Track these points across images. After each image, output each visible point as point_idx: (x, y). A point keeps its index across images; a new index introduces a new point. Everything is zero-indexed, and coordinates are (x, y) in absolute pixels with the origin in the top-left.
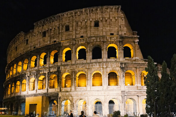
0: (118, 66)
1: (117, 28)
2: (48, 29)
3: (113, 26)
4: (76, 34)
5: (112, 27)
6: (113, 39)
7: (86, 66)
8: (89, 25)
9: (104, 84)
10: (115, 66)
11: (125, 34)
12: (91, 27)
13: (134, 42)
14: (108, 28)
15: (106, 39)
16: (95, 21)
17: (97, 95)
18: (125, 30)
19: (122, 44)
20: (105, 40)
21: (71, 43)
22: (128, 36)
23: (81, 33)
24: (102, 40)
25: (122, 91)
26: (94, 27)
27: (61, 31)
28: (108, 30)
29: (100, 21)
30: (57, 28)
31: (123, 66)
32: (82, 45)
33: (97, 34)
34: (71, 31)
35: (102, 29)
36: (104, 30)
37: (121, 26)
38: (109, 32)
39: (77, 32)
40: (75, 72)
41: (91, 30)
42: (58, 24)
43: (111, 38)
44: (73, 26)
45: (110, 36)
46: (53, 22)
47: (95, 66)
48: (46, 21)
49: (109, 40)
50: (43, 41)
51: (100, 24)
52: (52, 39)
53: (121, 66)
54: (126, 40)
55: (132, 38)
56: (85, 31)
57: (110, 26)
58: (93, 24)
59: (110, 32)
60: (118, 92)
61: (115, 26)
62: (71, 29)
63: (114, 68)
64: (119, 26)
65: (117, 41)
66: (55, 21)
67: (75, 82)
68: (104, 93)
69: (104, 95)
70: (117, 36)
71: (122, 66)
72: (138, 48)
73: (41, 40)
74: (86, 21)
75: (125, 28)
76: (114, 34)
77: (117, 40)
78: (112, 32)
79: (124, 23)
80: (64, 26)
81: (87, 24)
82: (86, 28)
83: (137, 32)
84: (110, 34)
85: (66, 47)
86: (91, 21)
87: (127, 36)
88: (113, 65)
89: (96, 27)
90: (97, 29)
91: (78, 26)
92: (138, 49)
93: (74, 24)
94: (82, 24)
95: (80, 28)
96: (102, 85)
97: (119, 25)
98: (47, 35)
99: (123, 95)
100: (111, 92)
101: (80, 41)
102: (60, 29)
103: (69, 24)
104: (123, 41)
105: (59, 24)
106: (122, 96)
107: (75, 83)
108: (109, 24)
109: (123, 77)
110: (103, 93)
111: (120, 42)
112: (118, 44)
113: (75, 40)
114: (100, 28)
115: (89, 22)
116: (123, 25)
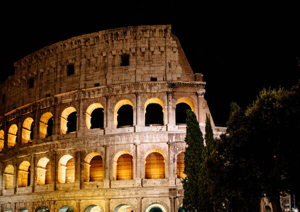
0: (163, 141)
1: (163, 68)
2: (38, 72)
3: (156, 65)
4: (86, 80)
5: (153, 65)
6: (156, 88)
7: (102, 141)
8: (110, 62)
9: (136, 177)
10: (158, 141)
11: (178, 78)
12: (113, 66)
13: (197, 94)
14: (146, 68)
15: (142, 89)
16: (121, 56)
17: (122, 197)
18: (179, 72)
19: (172, 98)
20: (140, 91)
21: (76, 99)
22: (185, 82)
23: (94, 78)
24: (134, 91)
25: (170, 190)
26: (120, 67)
27: (59, 76)
28: (147, 72)
29: (131, 55)
30: (52, 71)
31: (174, 140)
32: (96, 101)
33: (125, 80)
34: (78, 75)
35: (134, 69)
36: (138, 71)
37: (172, 64)
38: (148, 75)
39: (87, 77)
40: (81, 154)
41: (115, 72)
42: (54, 62)
43: (150, 86)
44: (81, 65)
45: (150, 83)
46: (47, 60)
47: (118, 141)
48: (33, 58)
49: (148, 91)
50: (29, 96)
51: (132, 60)
52: (43, 90)
53: (169, 140)
54: (180, 91)
55: (192, 85)
56: (103, 73)
57: (150, 64)
58: (118, 60)
59: (150, 75)
60: (163, 192)
61: (159, 65)
62: (77, 71)
63: (157, 144)
64: (168, 64)
65: (164, 92)
66: (50, 58)
67: (82, 172)
68: (136, 194)
69: (135, 196)
70: (162, 82)
71: (172, 139)
72: (204, 105)
73: (25, 94)
74: (104, 54)
75: (180, 68)
76: (158, 79)
77: (163, 90)
78: (154, 76)
79: (177, 59)
80: (65, 67)
81: (106, 61)
82: (105, 68)
83: (202, 75)
84: (150, 79)
85: (67, 105)
86: (114, 56)
87: (182, 82)
88: (154, 138)
89: (124, 67)
90: (125, 70)
91: (89, 64)
92: (204, 108)
93: (84, 61)
94: (97, 61)
95: (94, 68)
96: (132, 178)
97: (167, 62)
98: (35, 84)
99: (172, 197)
100: (149, 192)
101: (92, 93)
102: (57, 71)
103: (74, 61)
104: (174, 92)
105: (56, 63)
106: (170, 198)
107: (81, 174)
108: (149, 61)
109: (174, 162)
110: (134, 193)
111: (168, 93)
112: (166, 97)
113: (84, 93)
114: (131, 68)
115: (110, 57)
116: (175, 61)
